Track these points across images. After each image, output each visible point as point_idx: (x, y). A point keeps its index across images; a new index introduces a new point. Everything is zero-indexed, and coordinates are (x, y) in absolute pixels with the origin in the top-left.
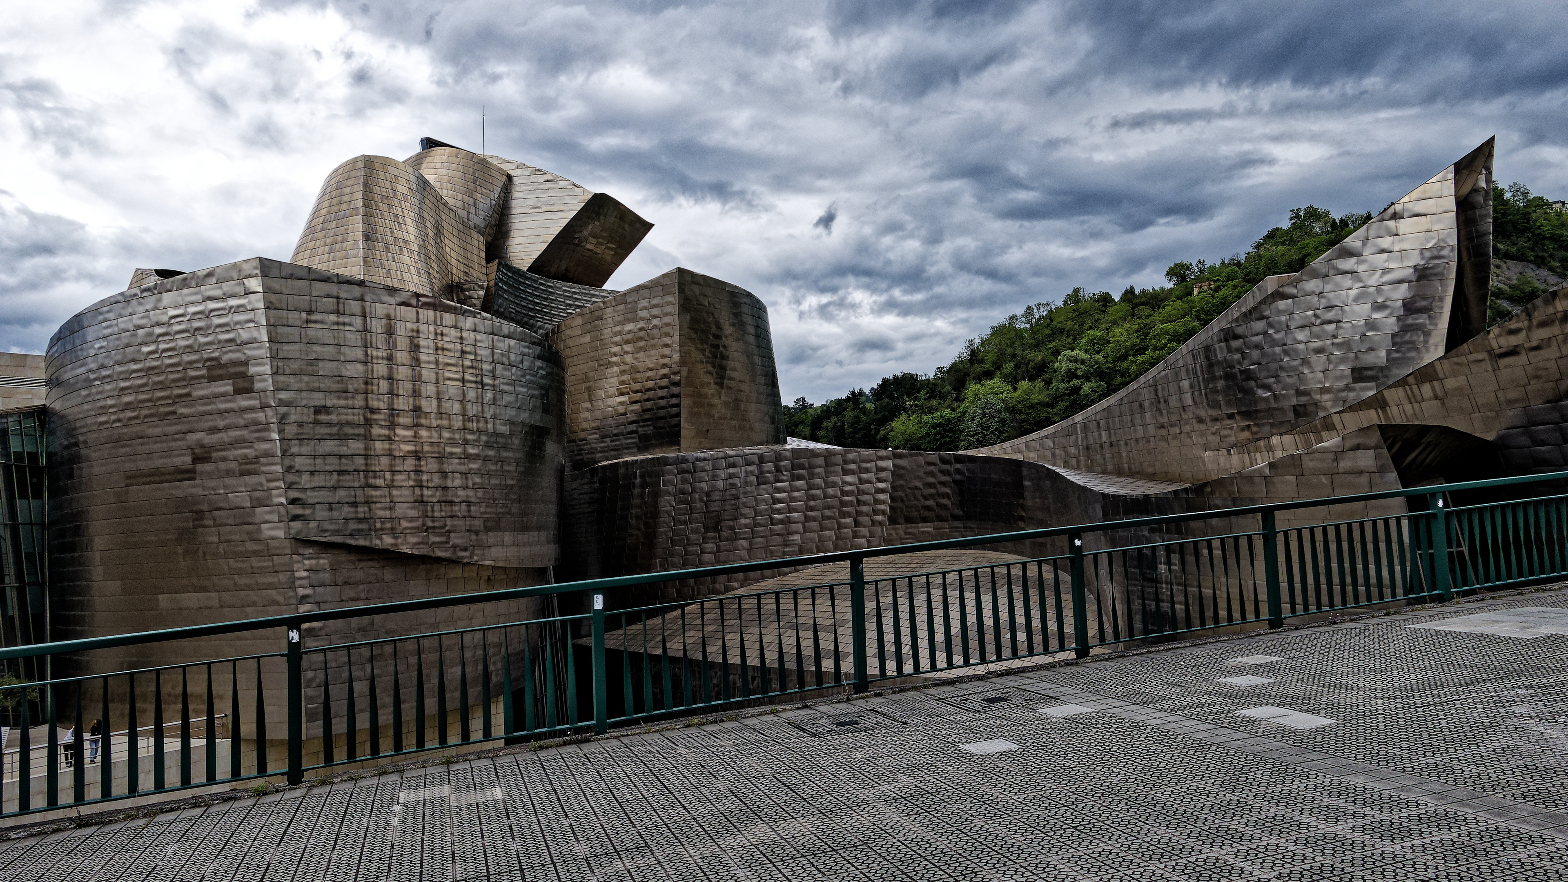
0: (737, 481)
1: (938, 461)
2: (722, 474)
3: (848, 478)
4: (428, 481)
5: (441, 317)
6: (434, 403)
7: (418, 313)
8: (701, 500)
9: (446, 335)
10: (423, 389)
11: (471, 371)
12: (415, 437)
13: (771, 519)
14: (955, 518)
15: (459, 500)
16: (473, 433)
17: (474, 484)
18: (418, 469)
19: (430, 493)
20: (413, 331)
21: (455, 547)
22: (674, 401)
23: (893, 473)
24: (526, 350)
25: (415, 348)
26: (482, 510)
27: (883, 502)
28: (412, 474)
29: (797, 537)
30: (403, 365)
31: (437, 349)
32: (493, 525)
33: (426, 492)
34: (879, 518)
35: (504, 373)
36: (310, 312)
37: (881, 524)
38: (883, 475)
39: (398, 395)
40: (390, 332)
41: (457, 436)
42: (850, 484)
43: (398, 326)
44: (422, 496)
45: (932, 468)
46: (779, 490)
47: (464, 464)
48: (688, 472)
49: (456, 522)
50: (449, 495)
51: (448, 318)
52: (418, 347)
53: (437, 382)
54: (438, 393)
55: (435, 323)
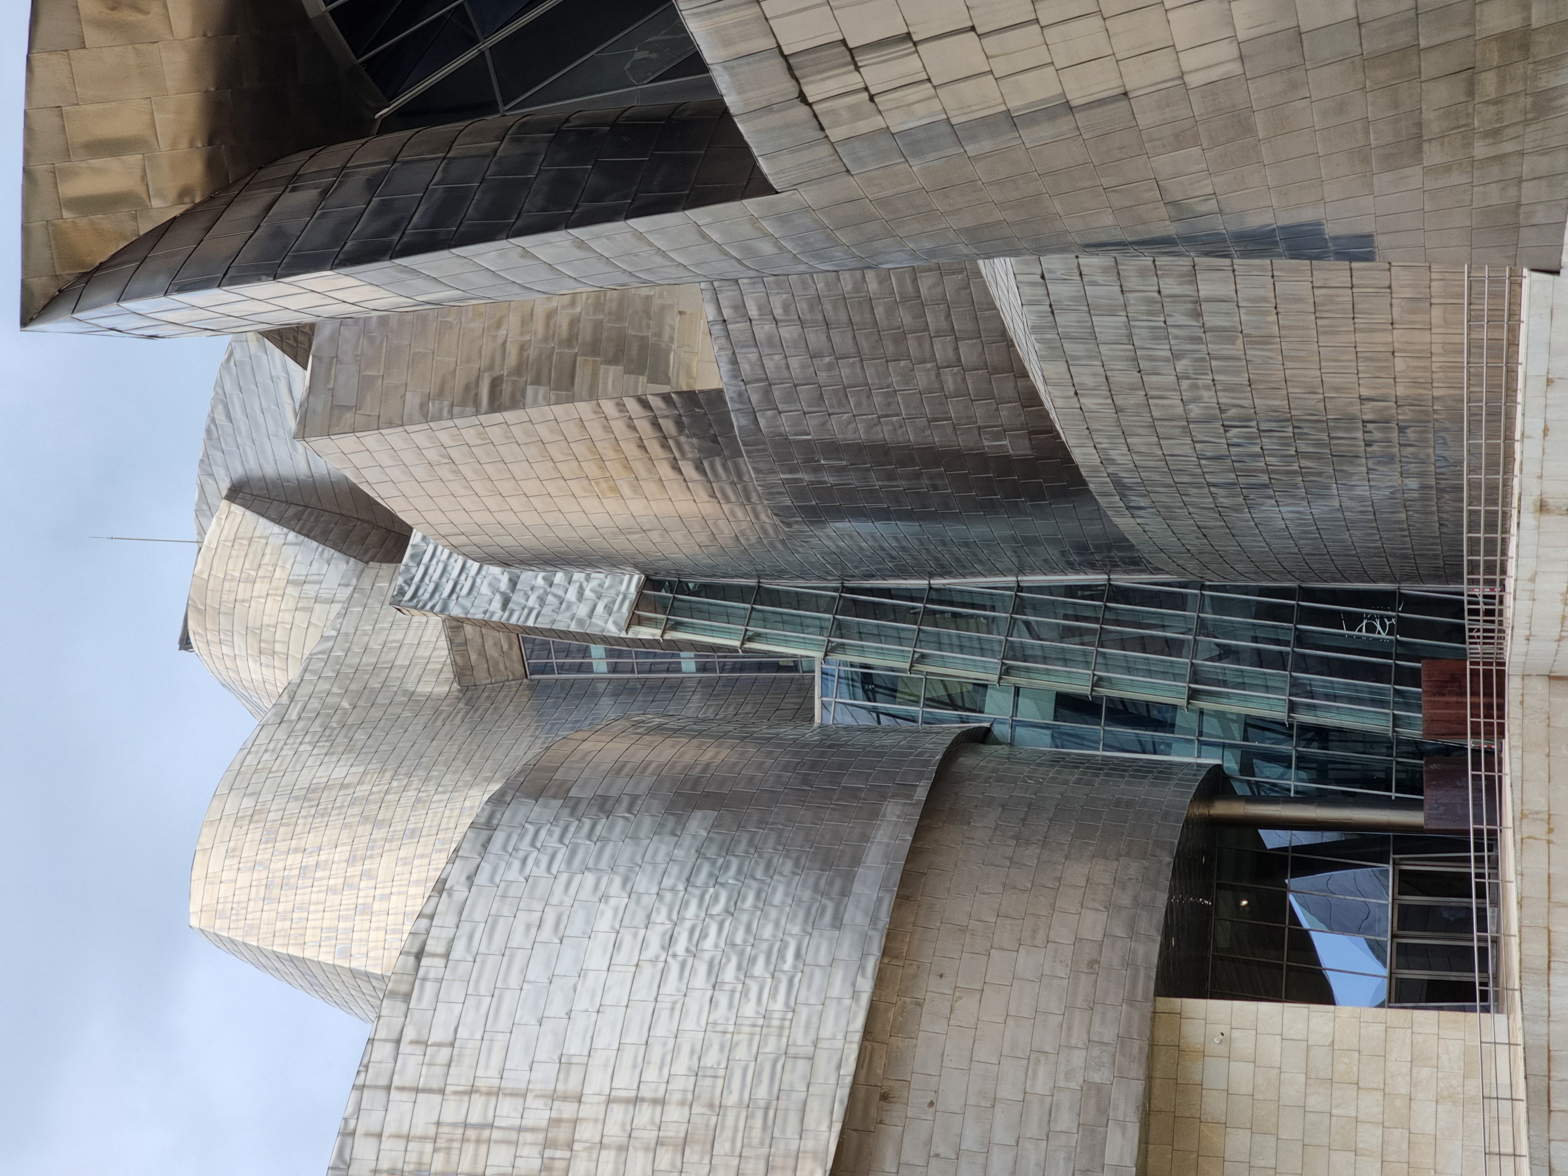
0: (778, 301)
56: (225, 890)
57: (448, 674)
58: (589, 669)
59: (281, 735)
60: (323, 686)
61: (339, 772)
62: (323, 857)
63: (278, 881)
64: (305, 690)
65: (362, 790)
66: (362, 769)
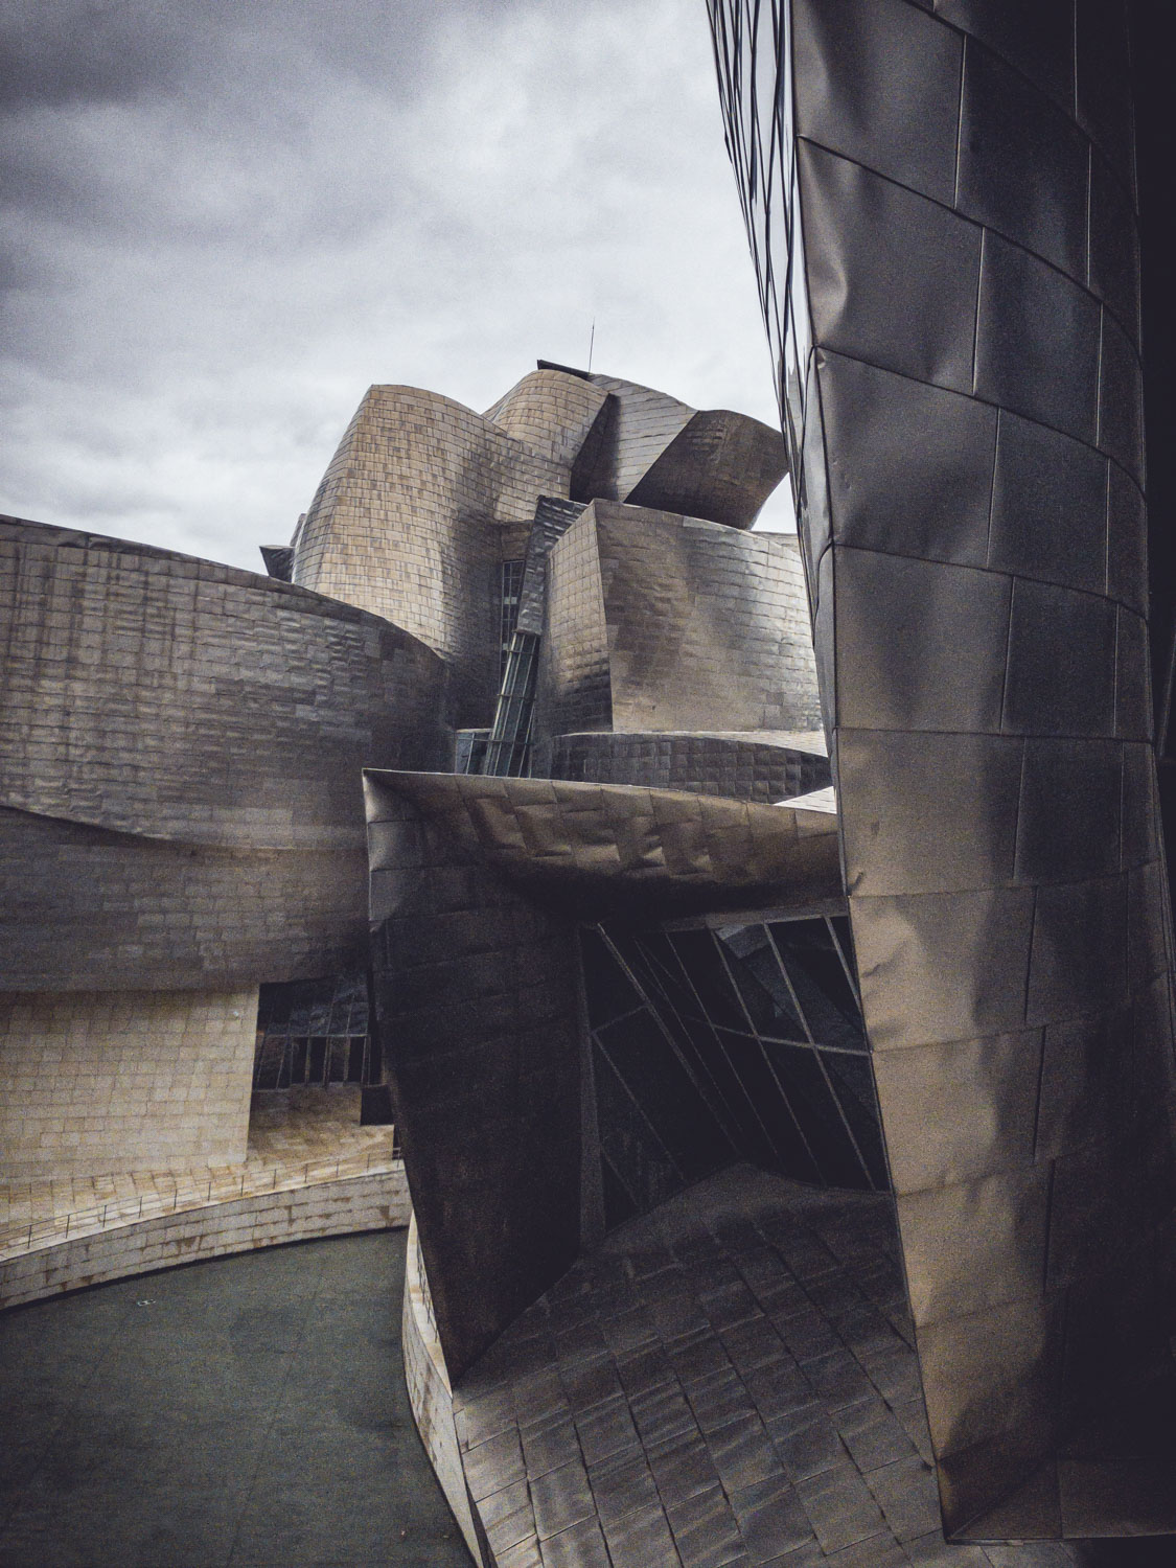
4: (77, 738)
5: (119, 559)
6: (97, 654)
7: (86, 555)
9: (123, 579)
10: (83, 638)
11: (156, 620)
12: (66, 689)
15: (120, 762)
16: (152, 689)
17: (145, 747)
18: (66, 725)
19: (78, 752)
20: (77, 574)
21: (107, 814)
25: (78, 593)
26: (157, 777)
28: (57, 730)
30: (59, 611)
31: (108, 594)
32: (171, 795)
33: (73, 751)
35: (213, 623)
39: (48, 644)
40: (47, 576)
41: (125, 692)
43: (58, 568)
44: (67, 754)
49: (113, 787)
50: (106, 757)
51: (128, 560)
52: (82, 591)
53: (104, 631)
54: (104, 643)
55: (109, 566)
56: (390, 405)
57: (508, 518)
58: (506, 595)
59: (478, 431)
60: (504, 452)
61: (452, 467)
62: (405, 460)
63: (393, 435)
64: (501, 441)
65: (440, 480)
66: (454, 478)
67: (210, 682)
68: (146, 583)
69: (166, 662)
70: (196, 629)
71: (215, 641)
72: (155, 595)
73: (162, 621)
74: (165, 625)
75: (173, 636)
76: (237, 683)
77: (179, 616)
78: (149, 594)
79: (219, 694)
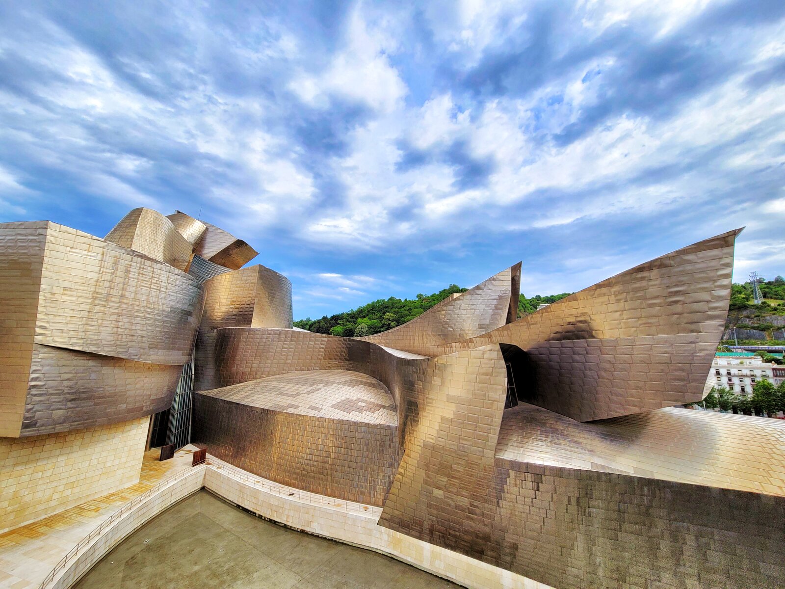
0: (270, 339)
1: (342, 340)
2: (265, 337)
3: (310, 343)
4: (122, 325)
5: (144, 262)
6: (133, 295)
7: (132, 258)
8: (256, 345)
9: (145, 269)
10: (128, 288)
11: (155, 285)
12: (119, 307)
13: (281, 354)
14: (346, 360)
15: (137, 335)
16: (151, 309)
17: (147, 329)
18: (118, 320)
19: (122, 331)
20: (128, 265)
21: (131, 354)
22: (251, 309)
23: (327, 342)
24: (185, 281)
25: (128, 272)
26: (149, 340)
27: (322, 352)
28: (114, 322)
29: (290, 361)
30: (120, 277)
31: (139, 273)
32: (153, 347)
33: (120, 330)
34: (320, 357)
35: (172, 288)
36: (72, 248)
37: (320, 359)
38: (323, 343)
39: (113, 289)
40: (115, 263)
41: (142, 309)
42: (311, 345)
43: (120, 261)
44: (117, 331)
45: (340, 342)
46: (286, 344)
47: (143, 321)
48: (252, 334)
49: (134, 344)
50: (132, 332)
51: (148, 263)
52: (130, 271)
53: (136, 286)
54: (136, 291)
55: (141, 264)
67: (169, 308)
68: (153, 271)
69: (157, 300)
70: (167, 289)
71: (172, 294)
72: (155, 276)
73: (157, 285)
74: (158, 287)
75: (160, 290)
76: (175, 308)
77: (162, 284)
78: (154, 276)
79: (171, 312)
